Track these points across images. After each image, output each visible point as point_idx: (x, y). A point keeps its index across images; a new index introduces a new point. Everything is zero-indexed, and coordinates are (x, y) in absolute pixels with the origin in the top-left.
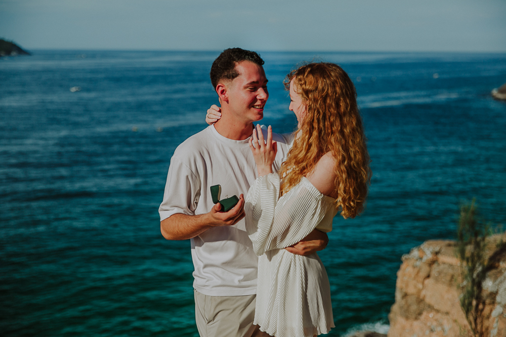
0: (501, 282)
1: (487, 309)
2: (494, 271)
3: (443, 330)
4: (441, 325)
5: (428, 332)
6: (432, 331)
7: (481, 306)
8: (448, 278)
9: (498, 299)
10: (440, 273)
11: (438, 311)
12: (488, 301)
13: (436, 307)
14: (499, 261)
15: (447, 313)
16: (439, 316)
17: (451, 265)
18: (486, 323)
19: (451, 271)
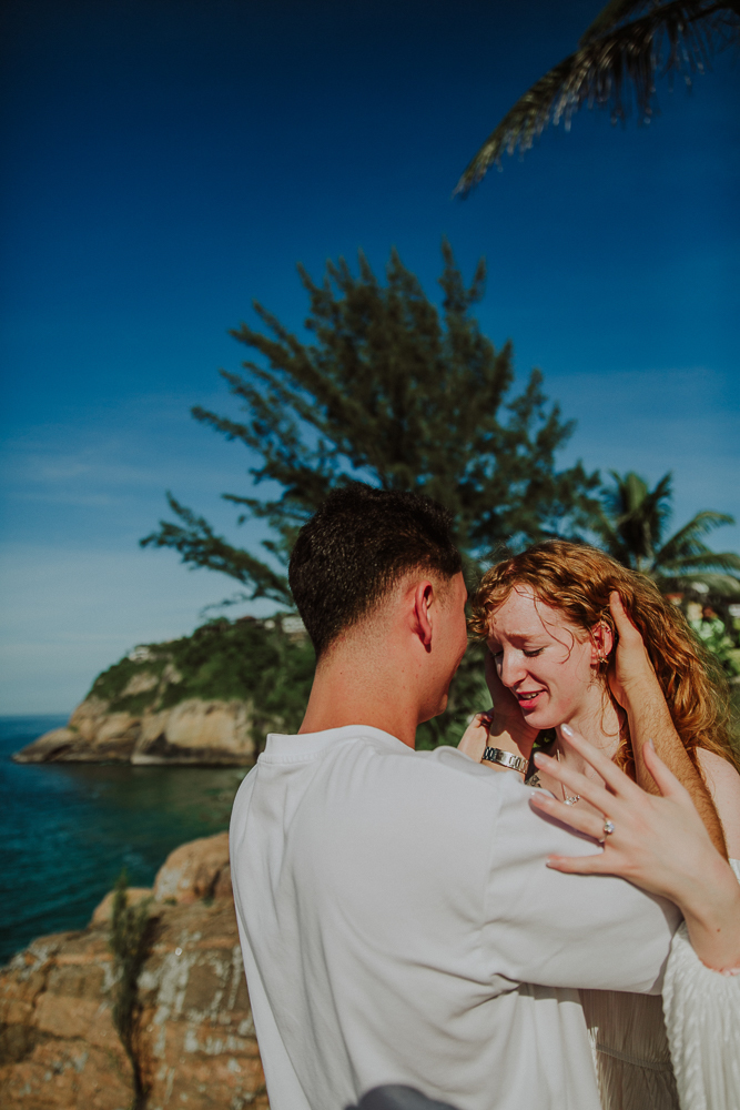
0: (164, 973)
1: (145, 1015)
2: (150, 961)
3: (74, 1065)
4: (67, 1058)
5: (49, 1076)
6: (57, 1072)
7: (135, 1015)
8: (76, 985)
9: (162, 996)
10: (62, 981)
11: (59, 1038)
12: (147, 1004)
13: (57, 1032)
14: (152, 944)
15: (76, 1038)
16: (62, 1045)
17: (77, 966)
18: (144, 1037)
19: (78, 975)
